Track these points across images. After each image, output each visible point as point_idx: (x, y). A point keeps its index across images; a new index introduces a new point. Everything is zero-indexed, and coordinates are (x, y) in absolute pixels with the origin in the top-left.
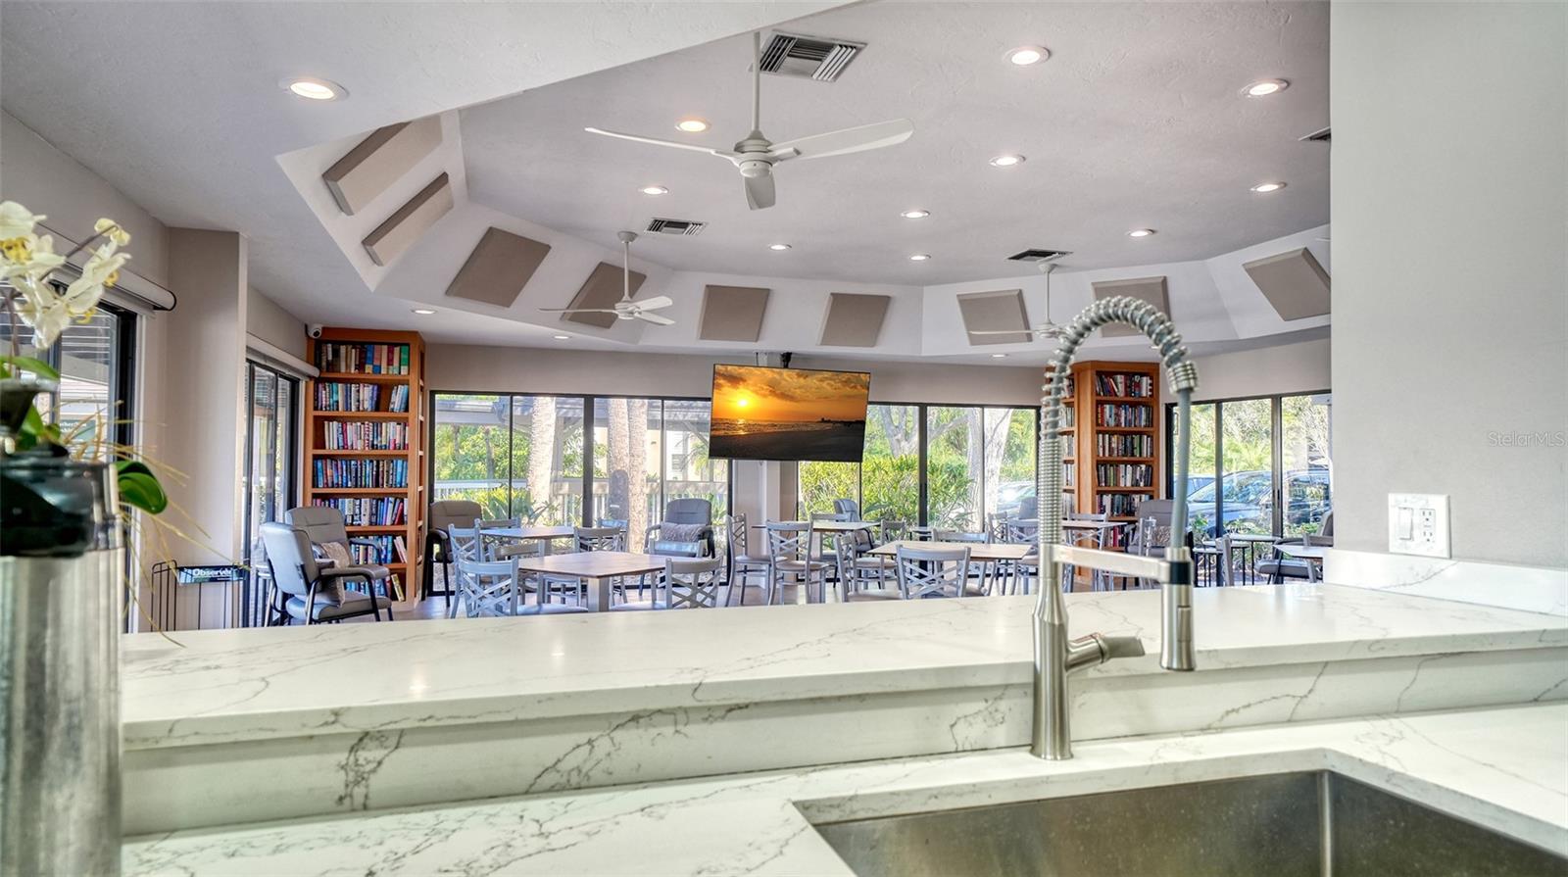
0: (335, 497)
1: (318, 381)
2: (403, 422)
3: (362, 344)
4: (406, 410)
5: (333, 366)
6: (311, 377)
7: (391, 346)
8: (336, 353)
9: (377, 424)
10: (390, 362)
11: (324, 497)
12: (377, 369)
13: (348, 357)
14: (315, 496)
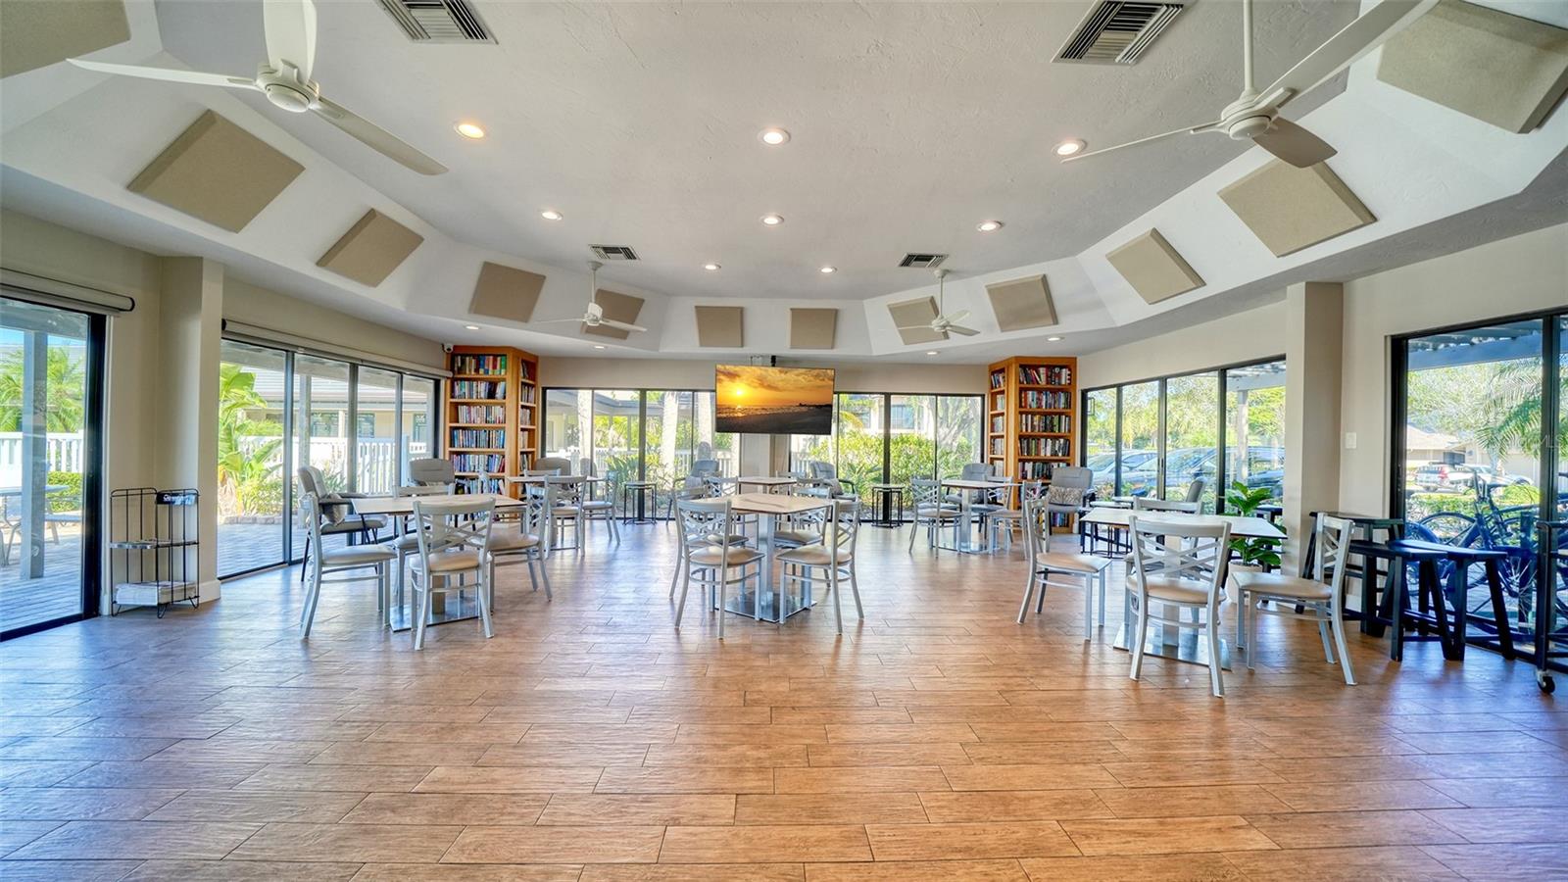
0: (465, 453)
1: (453, 380)
2: (503, 405)
3: (478, 355)
4: (505, 398)
5: (461, 370)
6: (448, 378)
7: (495, 356)
8: (463, 362)
9: (488, 407)
10: (495, 367)
11: (458, 453)
12: (486, 372)
13: (471, 363)
14: (452, 453)
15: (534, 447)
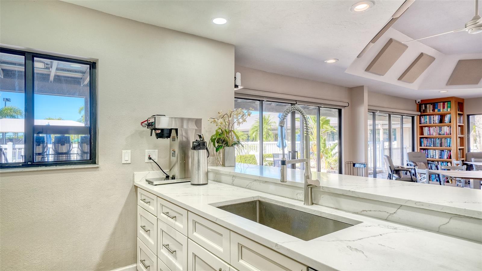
0: (427, 149)
1: (420, 116)
2: (449, 126)
3: (434, 103)
4: (450, 122)
5: (425, 111)
6: (418, 115)
7: (444, 103)
8: (426, 107)
9: (440, 127)
10: (444, 108)
11: (424, 149)
12: (439, 110)
13: (430, 108)
14: (421, 149)
15: (463, 146)
